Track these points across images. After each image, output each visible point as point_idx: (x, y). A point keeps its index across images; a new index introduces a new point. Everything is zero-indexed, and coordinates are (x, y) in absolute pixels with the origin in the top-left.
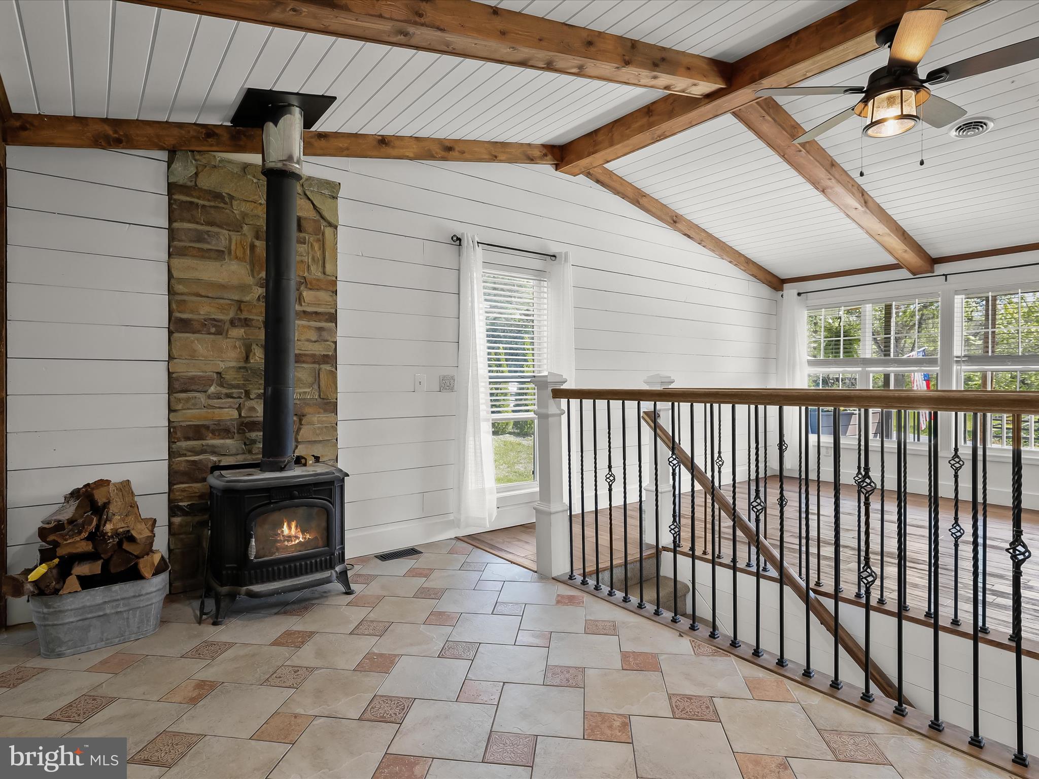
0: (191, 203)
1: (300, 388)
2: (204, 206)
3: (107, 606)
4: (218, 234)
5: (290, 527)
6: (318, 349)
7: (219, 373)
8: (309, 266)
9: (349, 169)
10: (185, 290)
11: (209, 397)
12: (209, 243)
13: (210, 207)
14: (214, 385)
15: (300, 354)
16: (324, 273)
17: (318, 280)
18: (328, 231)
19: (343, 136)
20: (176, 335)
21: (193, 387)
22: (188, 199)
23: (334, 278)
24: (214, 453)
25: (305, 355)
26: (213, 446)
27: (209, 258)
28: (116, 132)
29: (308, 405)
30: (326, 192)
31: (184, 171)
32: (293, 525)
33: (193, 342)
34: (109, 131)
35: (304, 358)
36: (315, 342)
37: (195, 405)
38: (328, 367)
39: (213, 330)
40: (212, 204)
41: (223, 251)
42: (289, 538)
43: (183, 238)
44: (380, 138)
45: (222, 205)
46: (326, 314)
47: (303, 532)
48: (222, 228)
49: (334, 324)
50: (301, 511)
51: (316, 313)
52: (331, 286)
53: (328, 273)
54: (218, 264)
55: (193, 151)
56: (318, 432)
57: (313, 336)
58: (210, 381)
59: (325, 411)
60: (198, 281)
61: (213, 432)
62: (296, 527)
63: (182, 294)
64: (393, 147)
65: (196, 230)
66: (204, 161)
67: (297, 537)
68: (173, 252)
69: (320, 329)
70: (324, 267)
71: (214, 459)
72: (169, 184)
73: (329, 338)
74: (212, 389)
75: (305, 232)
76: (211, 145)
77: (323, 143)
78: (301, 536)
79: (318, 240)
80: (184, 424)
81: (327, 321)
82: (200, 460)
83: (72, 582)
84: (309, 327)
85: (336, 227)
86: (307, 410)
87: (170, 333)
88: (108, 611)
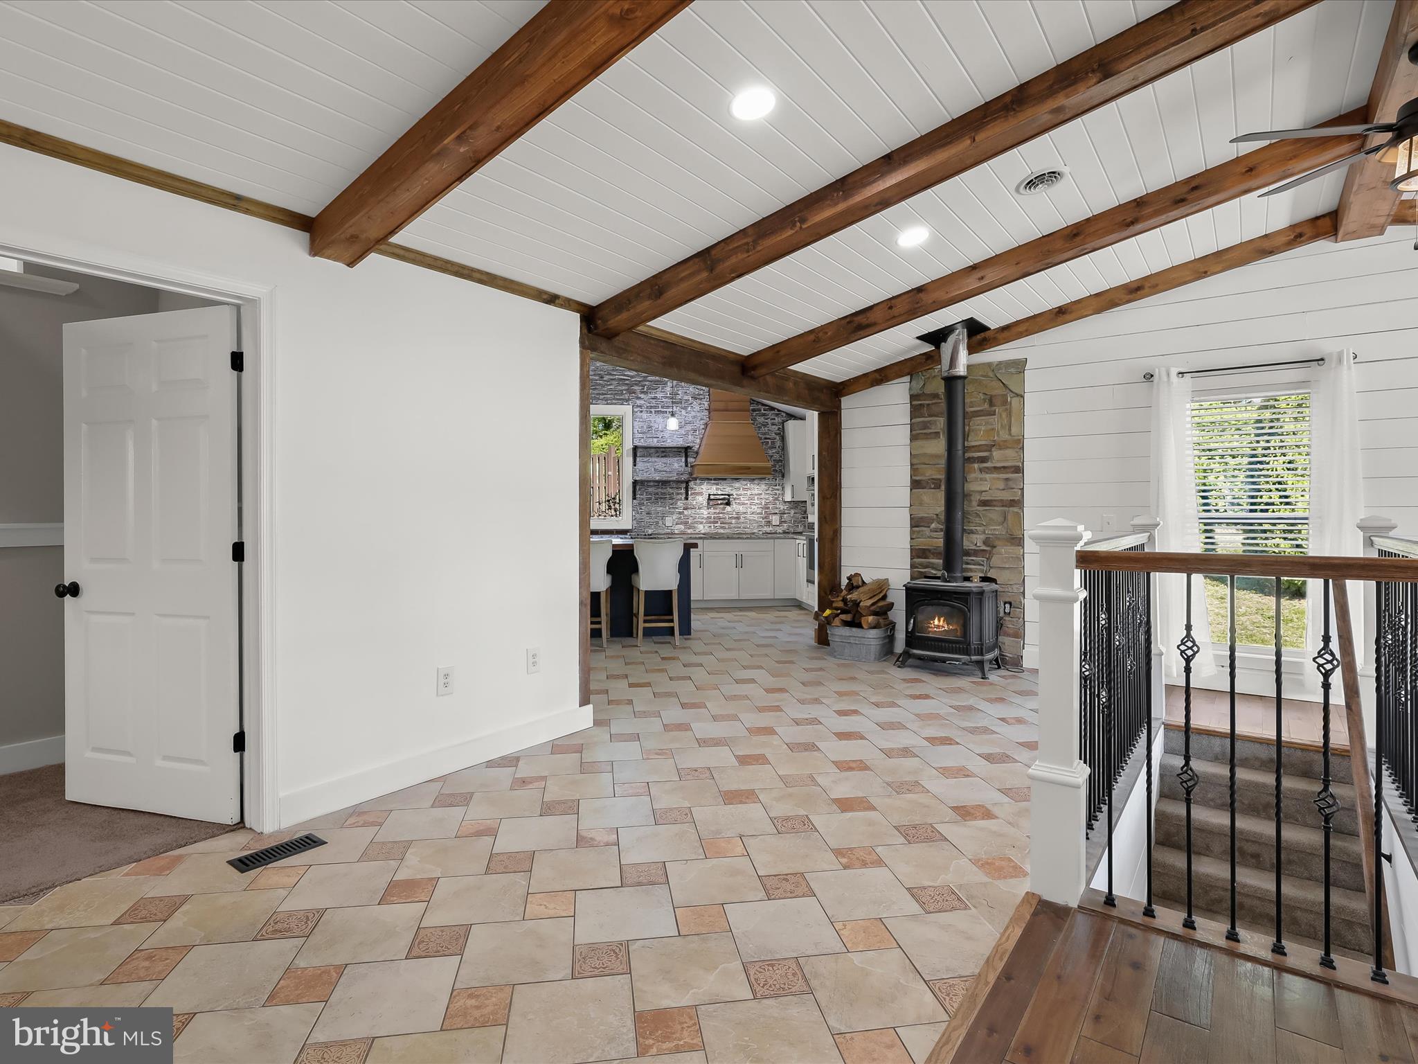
0: (921, 404)
1: (992, 525)
2: (928, 405)
3: (851, 638)
4: (935, 421)
5: (939, 621)
6: (1006, 496)
7: (937, 515)
8: (998, 432)
9: (1036, 343)
10: (918, 462)
11: (931, 531)
12: (930, 429)
13: (933, 404)
14: (935, 522)
15: (991, 500)
16: (1010, 434)
17: (1005, 441)
18: (1015, 402)
19: (1023, 322)
20: (913, 491)
21: (922, 524)
22: (920, 402)
23: (1022, 437)
24: (933, 568)
25: (995, 500)
26: (933, 563)
27: (931, 438)
28: (881, 376)
29: (999, 539)
30: (1013, 370)
31: (918, 385)
32: (942, 619)
33: (921, 495)
34: (877, 376)
35: (995, 503)
36: (1003, 490)
37: (922, 535)
38: (1015, 509)
39: (933, 486)
40: (934, 401)
41: (939, 433)
42: (938, 626)
43: (917, 428)
44: (1057, 309)
45: (940, 401)
46: (1012, 467)
47: (948, 624)
48: (937, 416)
49: (1021, 474)
50: (946, 609)
51: (1004, 467)
52: (1019, 444)
53: (1013, 434)
54: (936, 441)
55: (921, 371)
56: (1005, 560)
57: (1001, 485)
58: (931, 521)
59: (1012, 544)
60: (925, 455)
61: (933, 554)
62: (944, 621)
63: (916, 464)
64: (1071, 313)
65: (923, 422)
66: (928, 376)
67: (943, 627)
68: (913, 438)
69: (1007, 479)
70: (1010, 430)
71: (934, 572)
72: (910, 395)
73: (1014, 486)
74: (933, 526)
75: (995, 406)
76: (930, 365)
77: (1006, 334)
78: (946, 626)
79: (1006, 409)
80: (917, 547)
81: (1013, 472)
82: (925, 572)
83: (837, 621)
84: (998, 479)
85: (1023, 397)
86: (997, 543)
87: (911, 490)
88: (852, 641)
